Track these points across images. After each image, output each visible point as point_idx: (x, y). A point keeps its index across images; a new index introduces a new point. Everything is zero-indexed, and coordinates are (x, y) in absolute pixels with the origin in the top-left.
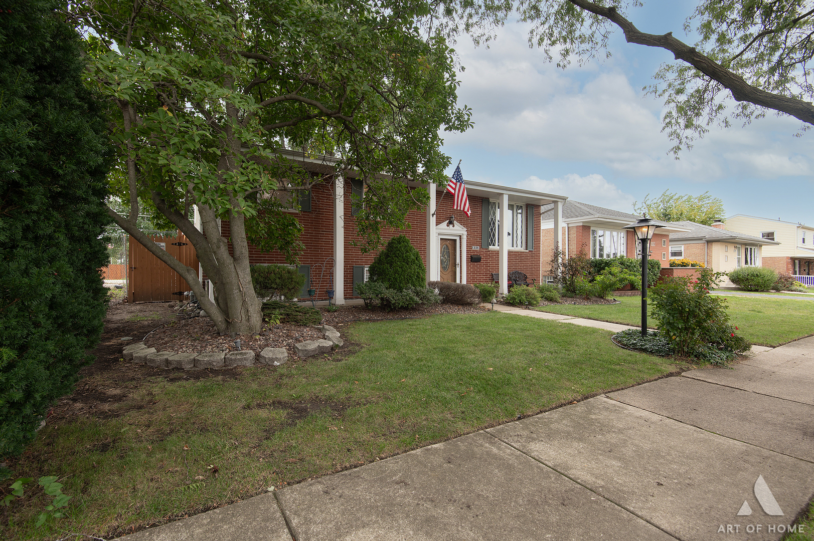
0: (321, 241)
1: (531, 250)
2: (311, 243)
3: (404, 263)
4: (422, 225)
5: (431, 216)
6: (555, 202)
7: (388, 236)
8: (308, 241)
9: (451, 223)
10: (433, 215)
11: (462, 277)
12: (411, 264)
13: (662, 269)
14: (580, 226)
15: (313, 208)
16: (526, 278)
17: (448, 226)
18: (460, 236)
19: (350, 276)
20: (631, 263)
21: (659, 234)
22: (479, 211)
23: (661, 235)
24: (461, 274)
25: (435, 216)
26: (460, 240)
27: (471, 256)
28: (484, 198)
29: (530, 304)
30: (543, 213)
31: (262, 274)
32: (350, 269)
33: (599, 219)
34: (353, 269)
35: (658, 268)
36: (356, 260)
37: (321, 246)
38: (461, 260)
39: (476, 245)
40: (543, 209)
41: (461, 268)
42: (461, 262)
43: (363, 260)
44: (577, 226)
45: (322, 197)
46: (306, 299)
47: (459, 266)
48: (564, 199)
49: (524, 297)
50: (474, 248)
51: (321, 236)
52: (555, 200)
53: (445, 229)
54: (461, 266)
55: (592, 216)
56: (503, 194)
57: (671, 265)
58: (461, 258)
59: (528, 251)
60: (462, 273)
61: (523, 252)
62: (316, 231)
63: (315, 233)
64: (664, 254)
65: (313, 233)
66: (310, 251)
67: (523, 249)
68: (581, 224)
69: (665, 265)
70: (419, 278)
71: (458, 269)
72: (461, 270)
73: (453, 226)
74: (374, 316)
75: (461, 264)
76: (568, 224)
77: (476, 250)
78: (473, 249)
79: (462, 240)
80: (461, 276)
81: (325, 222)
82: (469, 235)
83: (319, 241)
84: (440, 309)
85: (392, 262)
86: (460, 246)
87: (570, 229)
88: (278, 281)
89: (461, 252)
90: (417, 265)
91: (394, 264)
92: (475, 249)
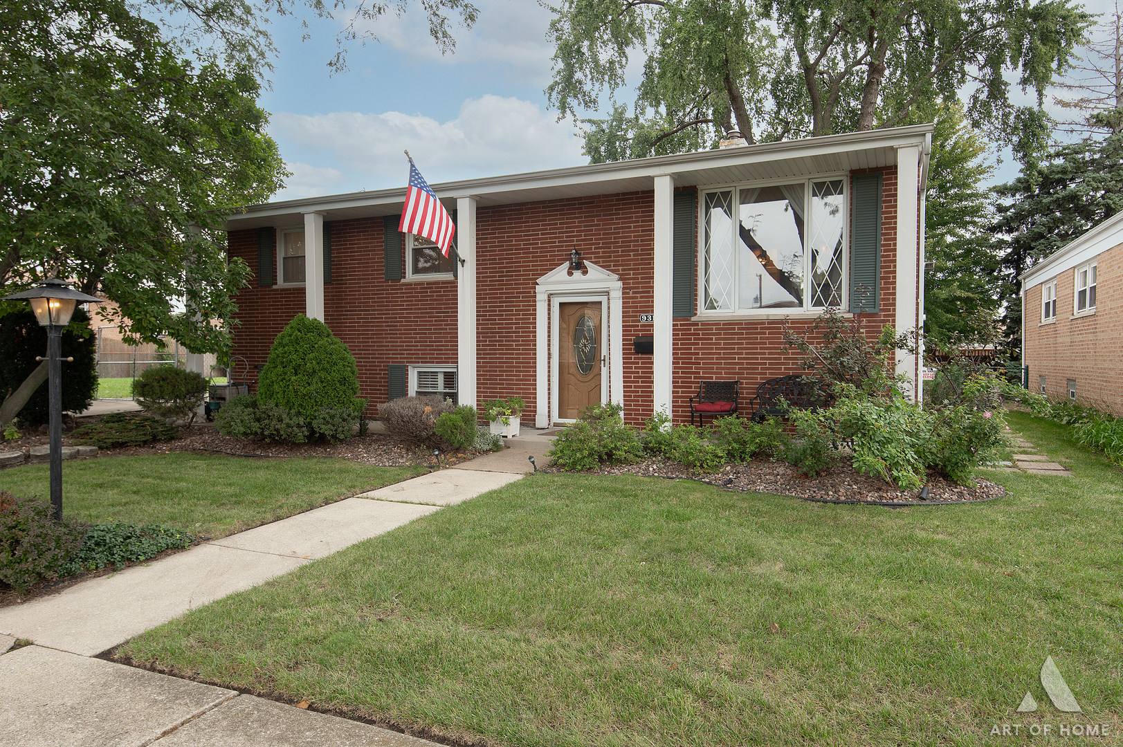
1: (873, 311)
4: (511, 280)
7: (445, 308)
9: (579, 266)
15: (333, 276)
17: (570, 274)
18: (607, 293)
24: (610, 382)
26: (609, 303)
27: (635, 340)
32: (385, 370)
34: (388, 370)
36: (393, 354)
38: (609, 349)
41: (610, 368)
42: (609, 354)
43: (403, 354)
47: (607, 362)
50: (645, 319)
53: (564, 282)
54: (610, 363)
58: (610, 344)
59: (851, 316)
60: (613, 379)
62: (337, 311)
73: (585, 273)
75: (609, 359)
79: (611, 301)
80: (610, 387)
81: (350, 295)
82: (627, 289)
86: (609, 317)
89: (609, 331)
92: (649, 323)
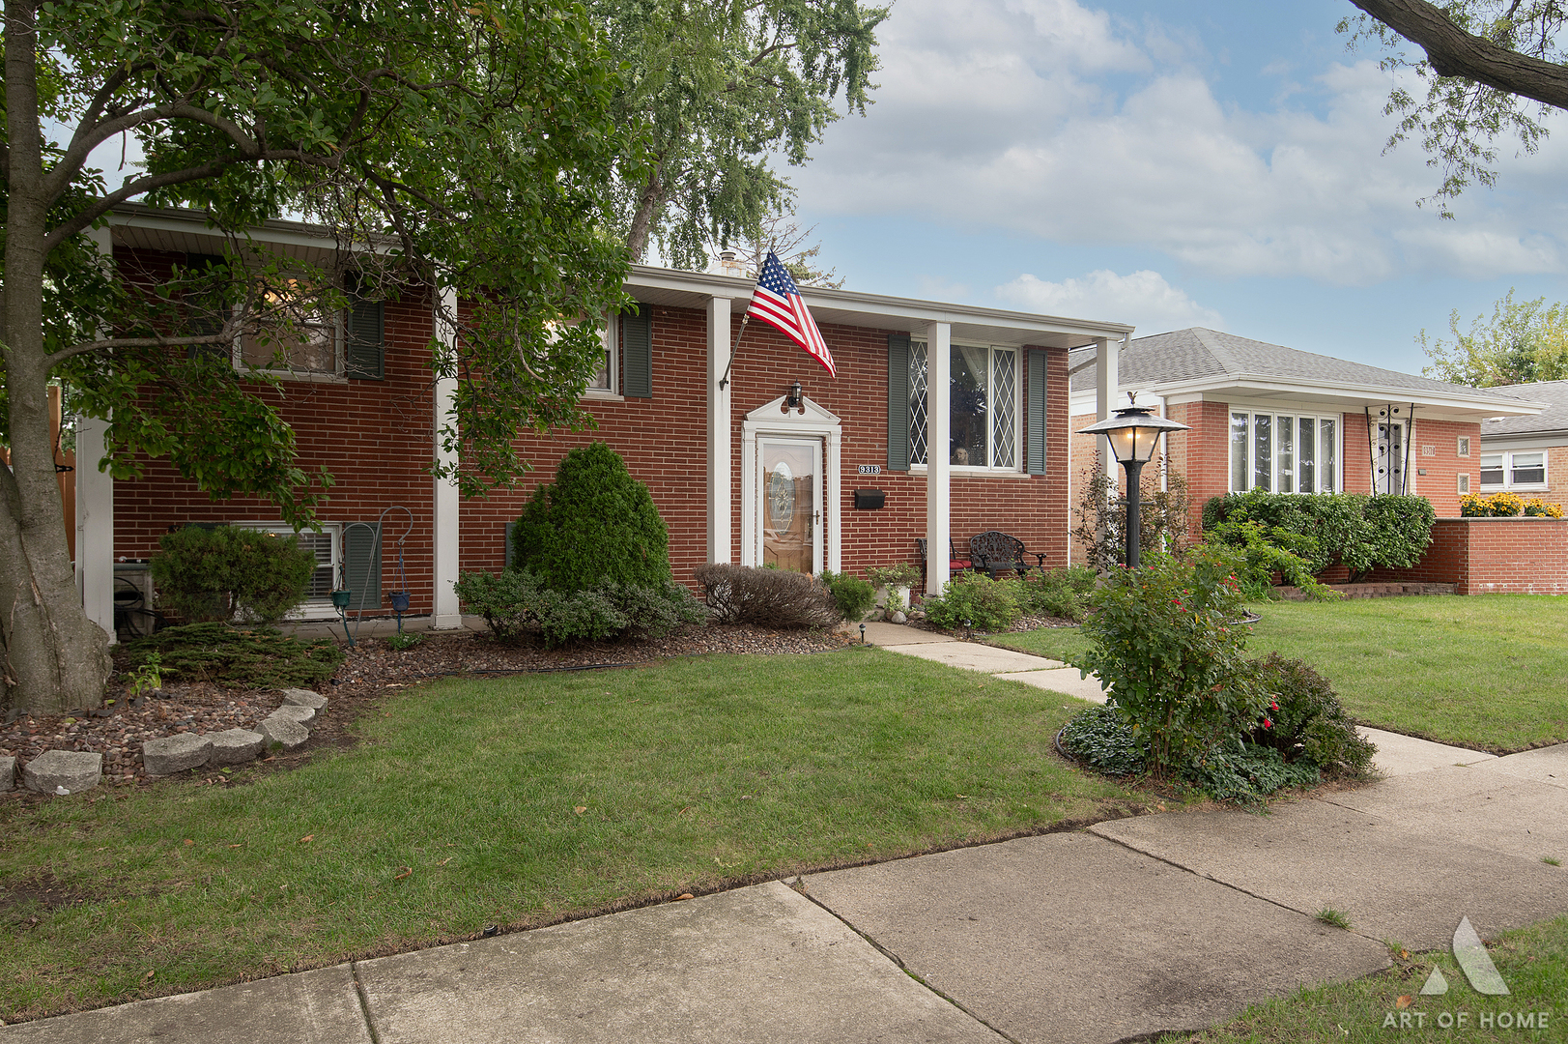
0: (413, 459)
1: (1040, 473)
2: (385, 464)
3: (592, 520)
5: (717, 388)
6: (1100, 341)
8: (376, 457)
9: (792, 402)
10: (722, 384)
11: (829, 550)
12: (616, 523)
13: (1437, 521)
14: (1195, 404)
15: (389, 371)
16: (1022, 551)
17: (785, 410)
18: (824, 438)
19: (496, 551)
20: (1333, 507)
21: (1448, 423)
22: (879, 368)
23: (1454, 424)
24: (825, 542)
25: (728, 387)
26: (824, 450)
27: (855, 493)
28: (893, 332)
29: (984, 626)
30: (1074, 370)
31: (185, 555)
32: (498, 531)
33: (1241, 384)
34: (505, 531)
35: (1425, 520)
36: (514, 506)
37: (413, 472)
38: (825, 504)
39: (871, 462)
40: (1074, 359)
41: (825, 525)
42: (825, 509)
44: (1189, 405)
45: (414, 340)
46: (370, 613)
47: (821, 519)
48: (1123, 331)
49: (967, 607)
50: (864, 470)
51: (411, 445)
52: (1099, 335)
53: (776, 420)
54: (825, 520)
55: (1223, 377)
56: (935, 322)
57: (1465, 512)
58: (825, 498)
59: (1028, 476)
60: (829, 539)
61: (1015, 480)
63: (395, 438)
64: (1465, 479)
65: (389, 438)
66: (381, 484)
67: (1013, 471)
68: (1199, 398)
69: (1446, 510)
70: (636, 558)
71: (818, 529)
72: (825, 531)
73: (802, 411)
74: (505, 663)
75: (825, 514)
76: (1166, 398)
77: (872, 474)
78: (862, 474)
79: (828, 448)
80: (825, 548)
81: (423, 405)
82: (848, 434)
83: (407, 458)
84: (715, 642)
85: (562, 517)
86: (824, 466)
87: (1171, 412)
88: (225, 571)
89: (825, 482)
90: (633, 524)
91: (567, 523)
92: (868, 474)
